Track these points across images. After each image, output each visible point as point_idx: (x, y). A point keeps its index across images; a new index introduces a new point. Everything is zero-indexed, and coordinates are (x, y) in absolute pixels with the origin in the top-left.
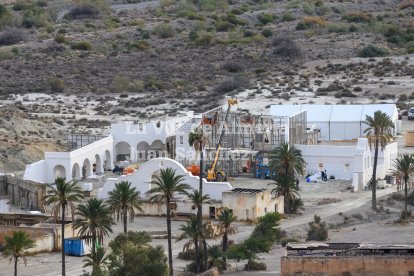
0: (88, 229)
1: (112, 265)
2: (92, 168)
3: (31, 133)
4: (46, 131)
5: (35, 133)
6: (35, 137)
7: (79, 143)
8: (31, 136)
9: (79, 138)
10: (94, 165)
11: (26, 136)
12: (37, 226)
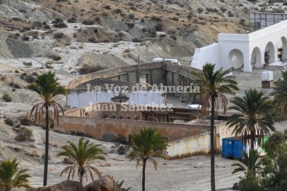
0: (245, 127)
1: (266, 171)
2: (277, 53)
3: (209, 10)
4: (230, 8)
5: (216, 11)
6: (215, 15)
7: (263, 23)
8: (210, 14)
9: (263, 17)
10: (280, 50)
11: (203, 15)
12: (192, 122)
